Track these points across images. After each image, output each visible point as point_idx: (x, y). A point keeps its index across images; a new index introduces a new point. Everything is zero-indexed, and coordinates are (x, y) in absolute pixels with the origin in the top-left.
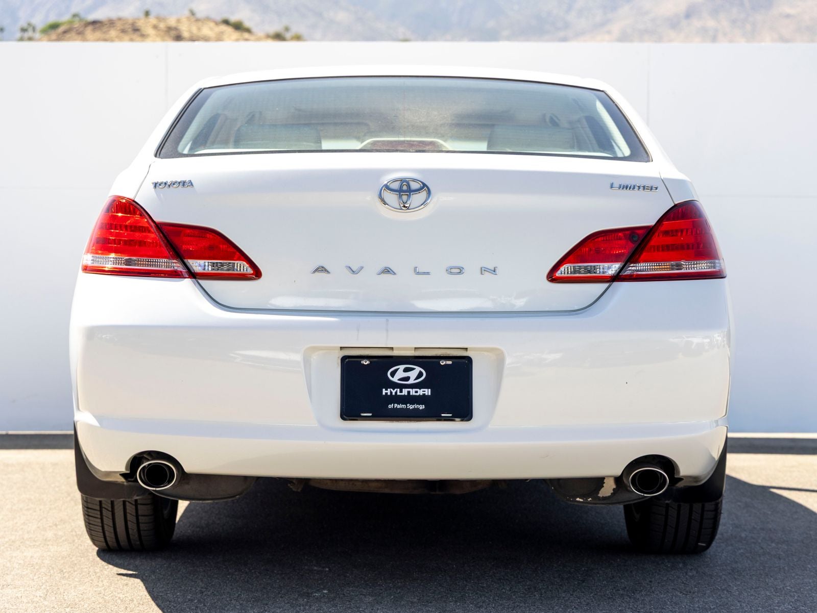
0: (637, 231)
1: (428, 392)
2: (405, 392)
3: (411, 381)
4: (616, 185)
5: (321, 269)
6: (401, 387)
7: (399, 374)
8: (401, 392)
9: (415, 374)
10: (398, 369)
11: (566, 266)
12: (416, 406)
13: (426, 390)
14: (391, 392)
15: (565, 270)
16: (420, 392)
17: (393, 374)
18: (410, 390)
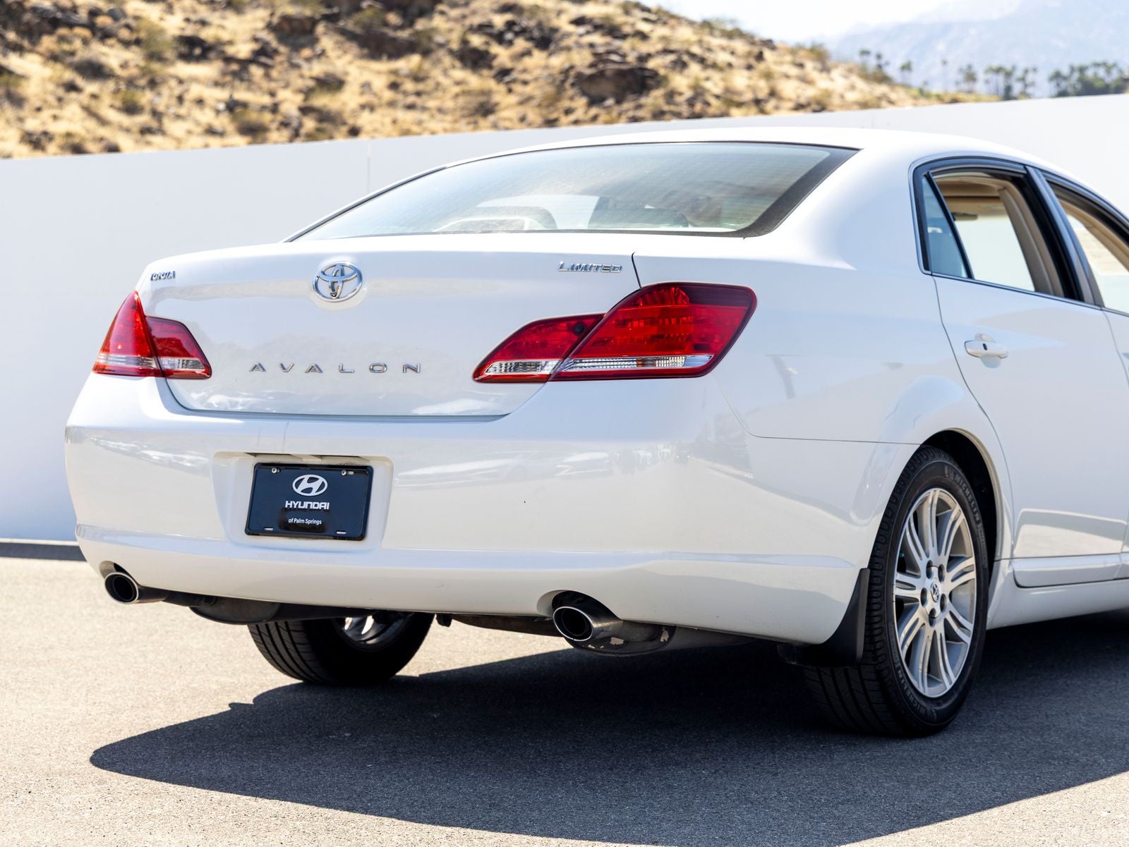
0: (585, 321)
1: (326, 506)
2: (305, 505)
3: (313, 493)
4: (568, 265)
5: (258, 367)
6: (303, 499)
7: (303, 484)
8: (302, 505)
9: (317, 485)
10: (303, 479)
11: (496, 364)
12: (314, 522)
13: (325, 504)
14: (293, 505)
15: (495, 369)
16: (320, 506)
17: (298, 485)
18: (311, 503)
